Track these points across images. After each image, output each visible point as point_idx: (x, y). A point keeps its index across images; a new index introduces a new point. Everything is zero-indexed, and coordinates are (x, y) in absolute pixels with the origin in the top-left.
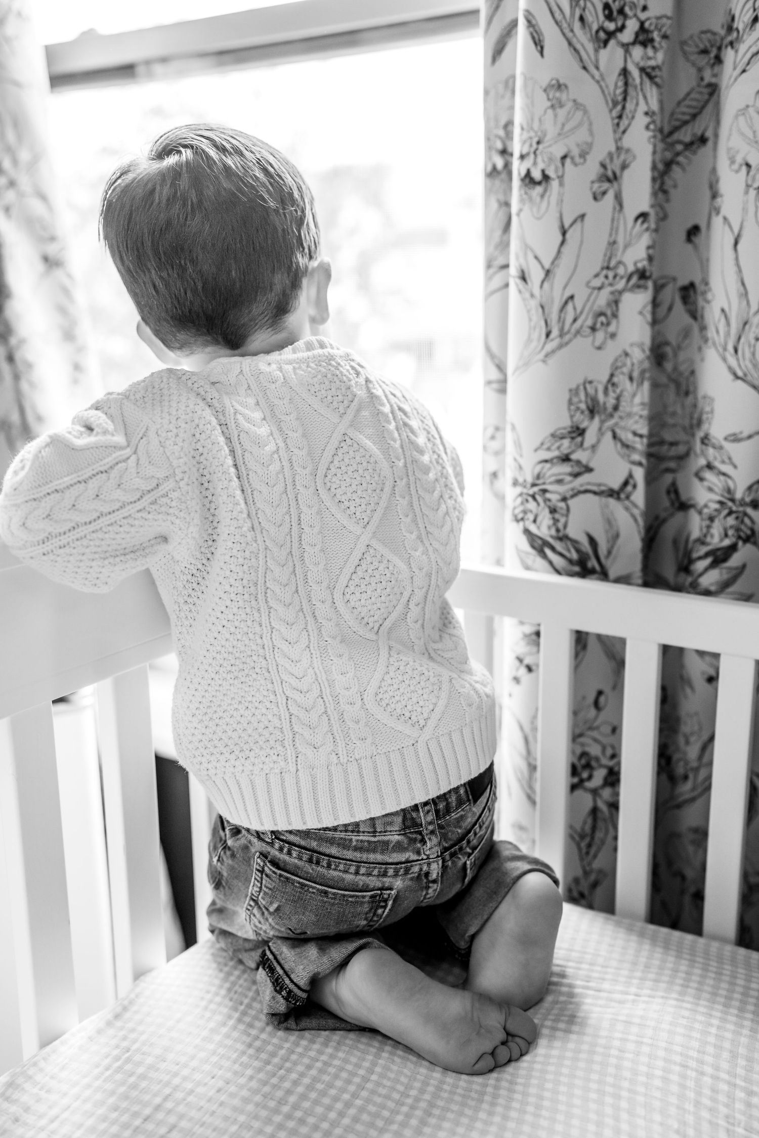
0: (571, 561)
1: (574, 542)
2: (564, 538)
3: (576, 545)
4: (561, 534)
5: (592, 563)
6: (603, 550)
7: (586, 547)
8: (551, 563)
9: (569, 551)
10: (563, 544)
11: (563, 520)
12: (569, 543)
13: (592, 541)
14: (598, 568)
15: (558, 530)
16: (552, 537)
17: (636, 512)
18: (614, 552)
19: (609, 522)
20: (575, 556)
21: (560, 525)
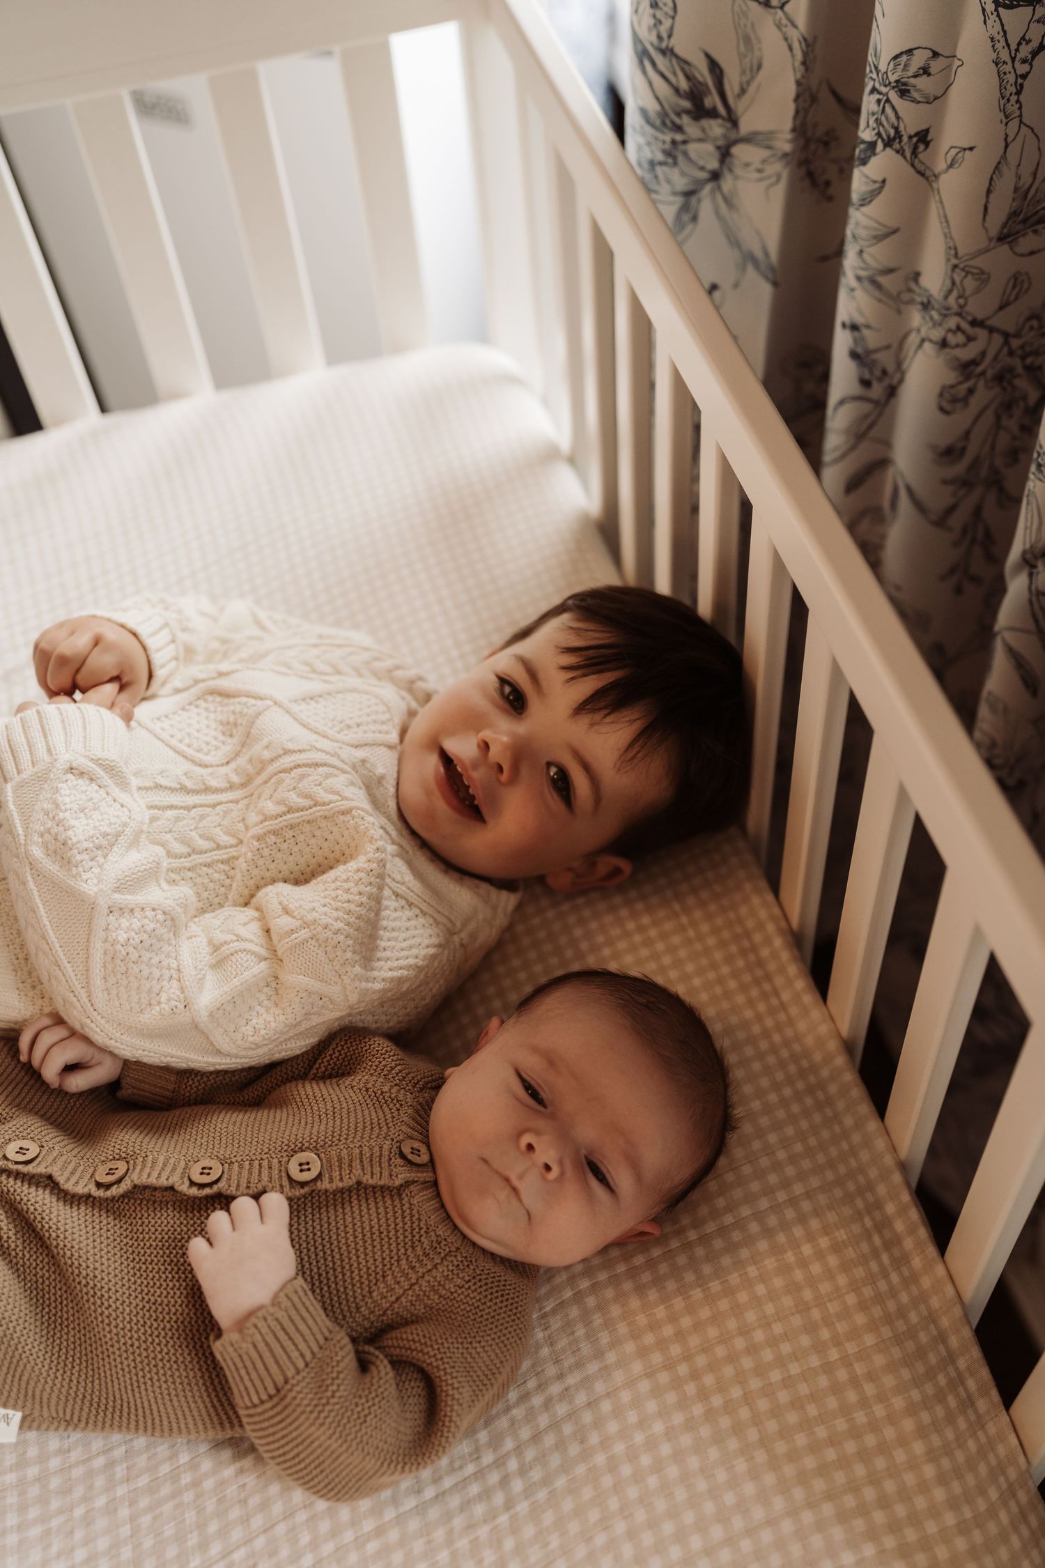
0: (677, 90)
1: (684, 62)
2: (667, 52)
3: (686, 67)
4: (664, 45)
5: (713, 100)
6: (732, 82)
7: (702, 72)
8: (650, 84)
9: (675, 74)
10: (666, 61)
11: (667, 23)
12: (674, 61)
13: (714, 66)
14: (721, 109)
15: (660, 37)
16: (652, 44)
17: (795, 35)
18: (751, 90)
19: (748, 41)
20: (684, 84)
21: (664, 29)
